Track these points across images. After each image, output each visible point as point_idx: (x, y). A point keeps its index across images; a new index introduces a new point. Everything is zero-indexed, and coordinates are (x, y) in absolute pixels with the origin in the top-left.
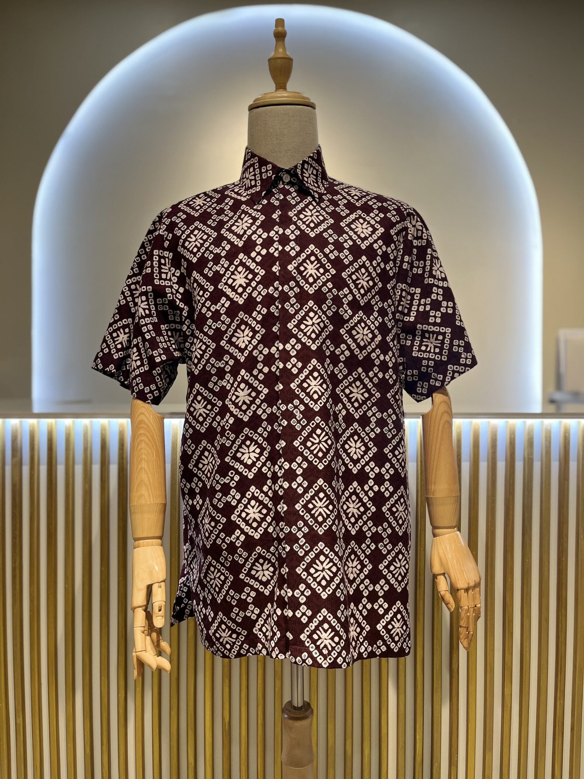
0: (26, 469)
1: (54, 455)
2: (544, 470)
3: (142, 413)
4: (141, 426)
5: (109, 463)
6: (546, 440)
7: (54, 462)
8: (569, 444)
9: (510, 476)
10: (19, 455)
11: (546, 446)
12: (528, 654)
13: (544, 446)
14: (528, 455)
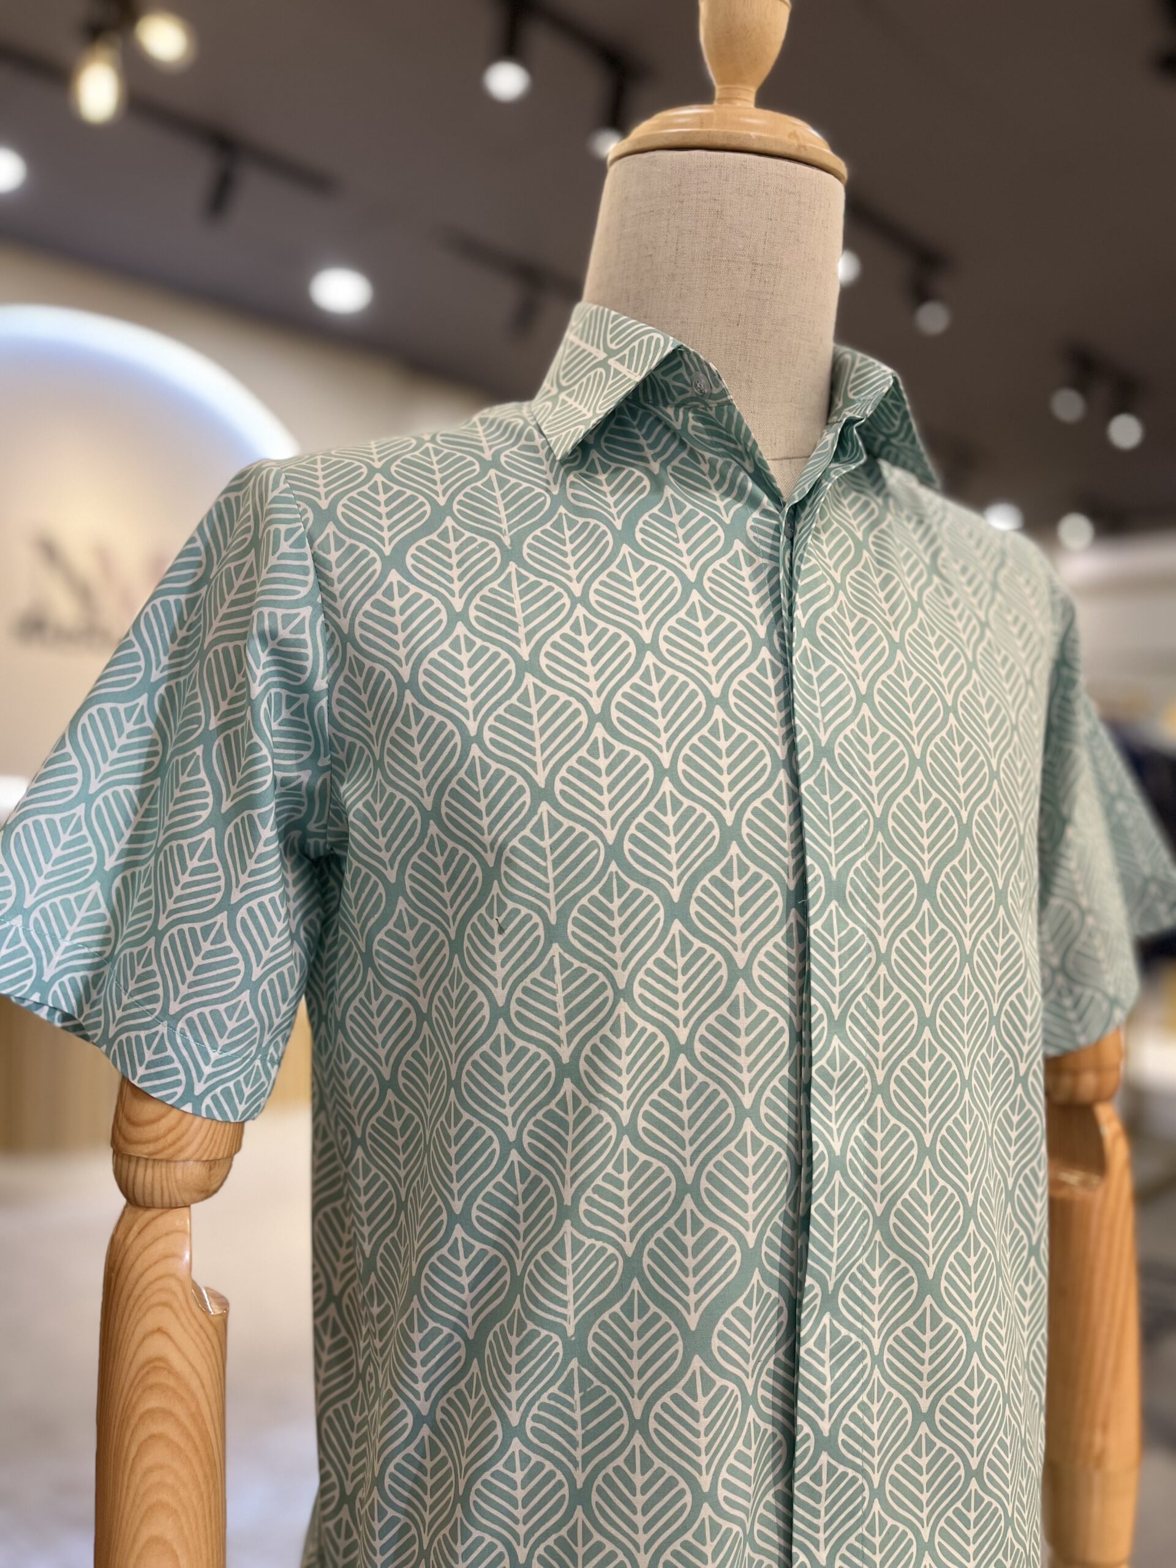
3: (160, 1330)
4: (152, 1379)
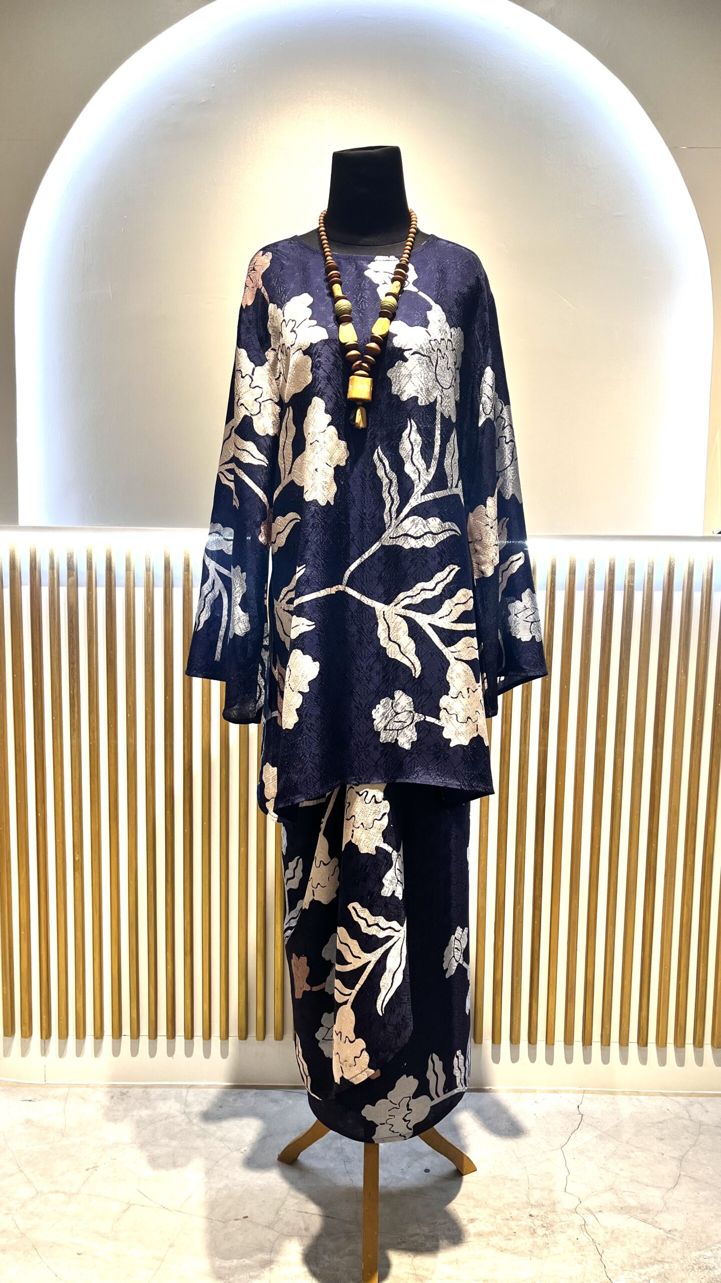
0: (82, 592)
1: (113, 575)
2: (645, 599)
5: (173, 586)
6: (649, 566)
7: (113, 583)
8: (673, 571)
9: (608, 605)
10: (75, 574)
11: (648, 573)
12: (619, 794)
13: (647, 573)
14: (629, 581)
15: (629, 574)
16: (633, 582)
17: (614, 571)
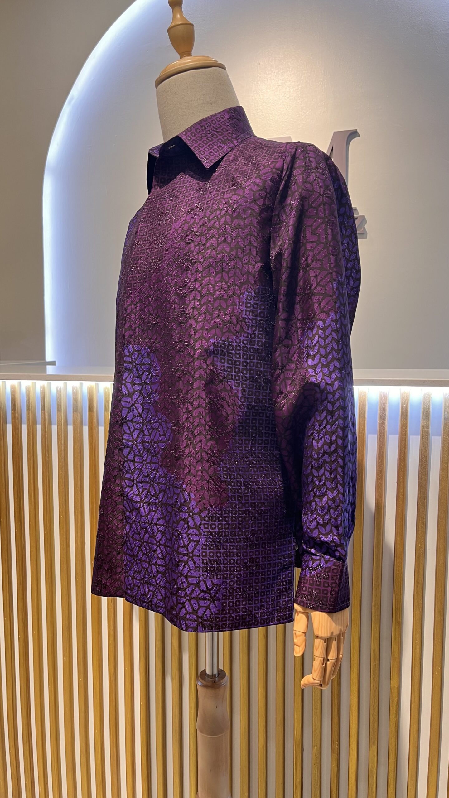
15: (423, 418)
16: (428, 427)
17: (406, 415)
